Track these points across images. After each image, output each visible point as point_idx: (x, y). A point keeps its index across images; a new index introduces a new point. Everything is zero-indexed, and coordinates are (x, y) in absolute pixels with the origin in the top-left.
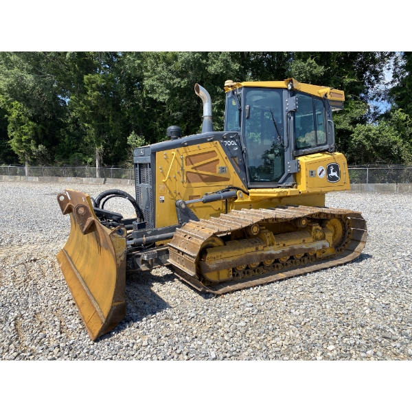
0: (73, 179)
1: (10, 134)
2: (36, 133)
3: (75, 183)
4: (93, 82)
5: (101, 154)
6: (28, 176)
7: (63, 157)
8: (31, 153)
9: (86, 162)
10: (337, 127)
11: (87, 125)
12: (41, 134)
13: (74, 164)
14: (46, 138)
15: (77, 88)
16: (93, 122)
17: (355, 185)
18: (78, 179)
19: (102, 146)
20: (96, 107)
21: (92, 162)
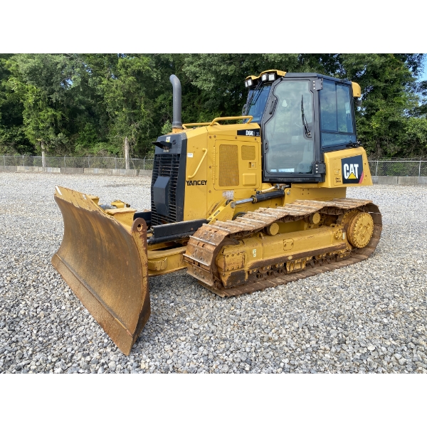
0: (101, 171)
1: (26, 121)
2: (55, 120)
3: (104, 174)
4: (128, 66)
5: (131, 144)
6: (47, 166)
7: (85, 147)
8: (49, 142)
9: (112, 152)
10: (391, 119)
11: (116, 113)
12: (60, 121)
13: (99, 155)
14: (64, 126)
15: (107, 72)
16: (124, 109)
17: (408, 178)
18: (107, 171)
19: (133, 136)
20: (128, 94)
21: (118, 152)
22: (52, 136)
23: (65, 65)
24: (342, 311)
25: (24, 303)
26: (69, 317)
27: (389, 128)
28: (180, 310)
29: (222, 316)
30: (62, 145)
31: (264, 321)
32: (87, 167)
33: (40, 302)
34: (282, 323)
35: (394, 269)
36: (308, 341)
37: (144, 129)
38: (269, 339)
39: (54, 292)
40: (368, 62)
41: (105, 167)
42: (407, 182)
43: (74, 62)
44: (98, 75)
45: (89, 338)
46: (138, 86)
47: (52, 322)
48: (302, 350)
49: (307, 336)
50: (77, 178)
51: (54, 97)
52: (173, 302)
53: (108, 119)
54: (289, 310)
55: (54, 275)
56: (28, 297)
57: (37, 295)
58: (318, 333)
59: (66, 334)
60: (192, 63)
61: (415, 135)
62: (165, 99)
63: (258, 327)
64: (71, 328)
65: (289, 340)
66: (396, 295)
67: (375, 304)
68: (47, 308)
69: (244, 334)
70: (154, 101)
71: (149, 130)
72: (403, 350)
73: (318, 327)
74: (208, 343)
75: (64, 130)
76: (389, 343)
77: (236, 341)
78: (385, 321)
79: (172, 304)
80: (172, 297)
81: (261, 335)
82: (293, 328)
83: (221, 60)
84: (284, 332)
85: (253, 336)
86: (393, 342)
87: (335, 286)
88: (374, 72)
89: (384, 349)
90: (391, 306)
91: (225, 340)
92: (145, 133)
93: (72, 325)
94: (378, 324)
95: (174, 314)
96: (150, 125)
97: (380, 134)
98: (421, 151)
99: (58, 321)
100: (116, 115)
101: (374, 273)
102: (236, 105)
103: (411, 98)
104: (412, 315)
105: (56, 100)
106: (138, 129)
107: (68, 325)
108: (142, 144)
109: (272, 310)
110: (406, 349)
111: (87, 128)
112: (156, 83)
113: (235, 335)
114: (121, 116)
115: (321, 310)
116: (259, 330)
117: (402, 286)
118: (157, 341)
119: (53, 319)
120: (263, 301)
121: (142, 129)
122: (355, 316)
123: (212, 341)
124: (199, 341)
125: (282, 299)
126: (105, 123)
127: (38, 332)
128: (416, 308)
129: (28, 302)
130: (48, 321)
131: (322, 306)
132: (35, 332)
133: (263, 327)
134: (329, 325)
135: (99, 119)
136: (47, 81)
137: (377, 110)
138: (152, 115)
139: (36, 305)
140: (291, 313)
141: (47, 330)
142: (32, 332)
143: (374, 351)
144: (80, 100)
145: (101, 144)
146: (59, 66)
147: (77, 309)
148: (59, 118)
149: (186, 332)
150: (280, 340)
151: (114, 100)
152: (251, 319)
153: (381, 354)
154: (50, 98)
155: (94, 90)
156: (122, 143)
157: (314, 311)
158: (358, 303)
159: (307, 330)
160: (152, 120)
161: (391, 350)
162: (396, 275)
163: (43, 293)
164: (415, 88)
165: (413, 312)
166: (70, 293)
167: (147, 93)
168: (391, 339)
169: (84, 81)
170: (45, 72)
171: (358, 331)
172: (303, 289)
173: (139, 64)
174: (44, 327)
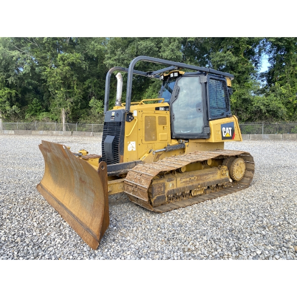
0: (45, 132)
2: (11, 96)
3: (47, 135)
4: (65, 60)
5: (67, 113)
6: (4, 129)
7: (32, 115)
8: (6, 112)
9: (53, 119)
10: (243, 97)
11: (56, 91)
12: (14, 97)
13: (44, 121)
14: (17, 100)
15: (50, 63)
16: (62, 89)
17: (256, 135)
18: (49, 132)
19: (69, 107)
20: (65, 78)
21: (57, 119)
22: (8, 108)
23: (19, 58)
24: (233, 227)
25: (3, 231)
26: (40, 241)
27: (242, 103)
28: (121, 231)
29: (153, 235)
30: (16, 114)
31: (183, 237)
32: (34, 129)
33: (16, 230)
34: (195, 237)
35: (261, 197)
36: (216, 250)
37: (76, 103)
38: (189, 249)
39: (25, 222)
40: (228, 60)
41: (48, 129)
42: (256, 138)
43: (25, 56)
44: (43, 65)
45: (58, 256)
46: (72, 73)
47: (28, 245)
48: (213, 256)
49: (214, 245)
50: (27, 138)
51: (10, 80)
52: (115, 226)
53: (50, 96)
54: (198, 228)
55: (24, 210)
56: (5, 227)
57: (13, 225)
58: (221, 243)
59: (40, 254)
60: (110, 58)
61: (259, 107)
62: (91, 82)
63: (179, 241)
64: (43, 249)
65: (203, 249)
66: (266, 215)
67: (254, 221)
68: (22, 235)
69: (170, 247)
70: (83, 84)
71: (80, 104)
72: (279, 252)
73: (220, 239)
74: (146, 255)
75: (17, 103)
76: (269, 248)
77: (166, 252)
78: (263, 233)
79: (115, 228)
80: (114, 223)
81: (183, 247)
82: (203, 241)
83: (130, 56)
84: (198, 244)
85: (177, 248)
86: (272, 247)
87: (225, 210)
88: (231, 67)
89: (267, 252)
90: (264, 222)
91: (158, 252)
92: (77, 105)
93: (43, 246)
94: (259, 235)
95: (118, 235)
96: (81, 100)
97: (236, 107)
98: (263, 117)
99: (32, 244)
100: (56, 93)
101: (249, 200)
102: (141, 87)
103: (255, 83)
104: (279, 227)
105: (12, 82)
106: (72, 103)
107: (40, 247)
108: (74, 113)
109: (187, 228)
110: (281, 252)
111: (34, 102)
112: (84, 71)
113: (164, 248)
114: (60, 94)
115: (219, 227)
116: (180, 244)
117: (269, 208)
118: (109, 255)
119: (28, 242)
120: (178, 222)
121: (75, 103)
122: (243, 230)
123: (149, 253)
124: (140, 253)
125: (191, 220)
126: (48, 98)
127: (18, 253)
128: (281, 223)
129: (6, 231)
130: (24, 244)
131: (219, 224)
132: (16, 253)
133: (183, 241)
134: (227, 237)
135: (43, 96)
136: (5, 69)
137: (234, 91)
138: (82, 93)
139: (13, 233)
140: (200, 230)
141: (25, 251)
142: (13, 254)
143: (261, 254)
144: (28, 83)
145: (44, 113)
146: (14, 58)
147: (45, 235)
148: (14, 94)
149: (129, 248)
150: (196, 249)
151: (55, 82)
152: (173, 236)
153: (266, 256)
154: (7, 81)
155: (39, 75)
156: (60, 112)
157: (215, 228)
158: (243, 221)
159: (213, 242)
160: (82, 96)
161: (272, 253)
162: (263, 201)
163: (16, 223)
164: (257, 77)
165: (280, 225)
166: (37, 223)
167: (78, 78)
168: (270, 245)
169: (33, 69)
170: (4, 62)
171: (247, 241)
172: (204, 213)
173: (72, 58)
174: (22, 249)
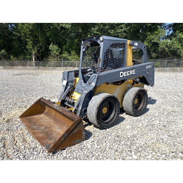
3: (23, 69)
5: (35, 55)
10: (153, 41)
12: (2, 44)
13: (22, 60)
16: (31, 38)
17: (161, 68)
18: (25, 67)
27: (152, 45)
30: (4, 56)
32: (15, 65)
42: (160, 70)
61: (163, 48)
71: (44, 48)
97: (148, 48)
98: (167, 56)
106: (38, 48)
137: (147, 37)
145: (22, 55)
156: (31, 54)
